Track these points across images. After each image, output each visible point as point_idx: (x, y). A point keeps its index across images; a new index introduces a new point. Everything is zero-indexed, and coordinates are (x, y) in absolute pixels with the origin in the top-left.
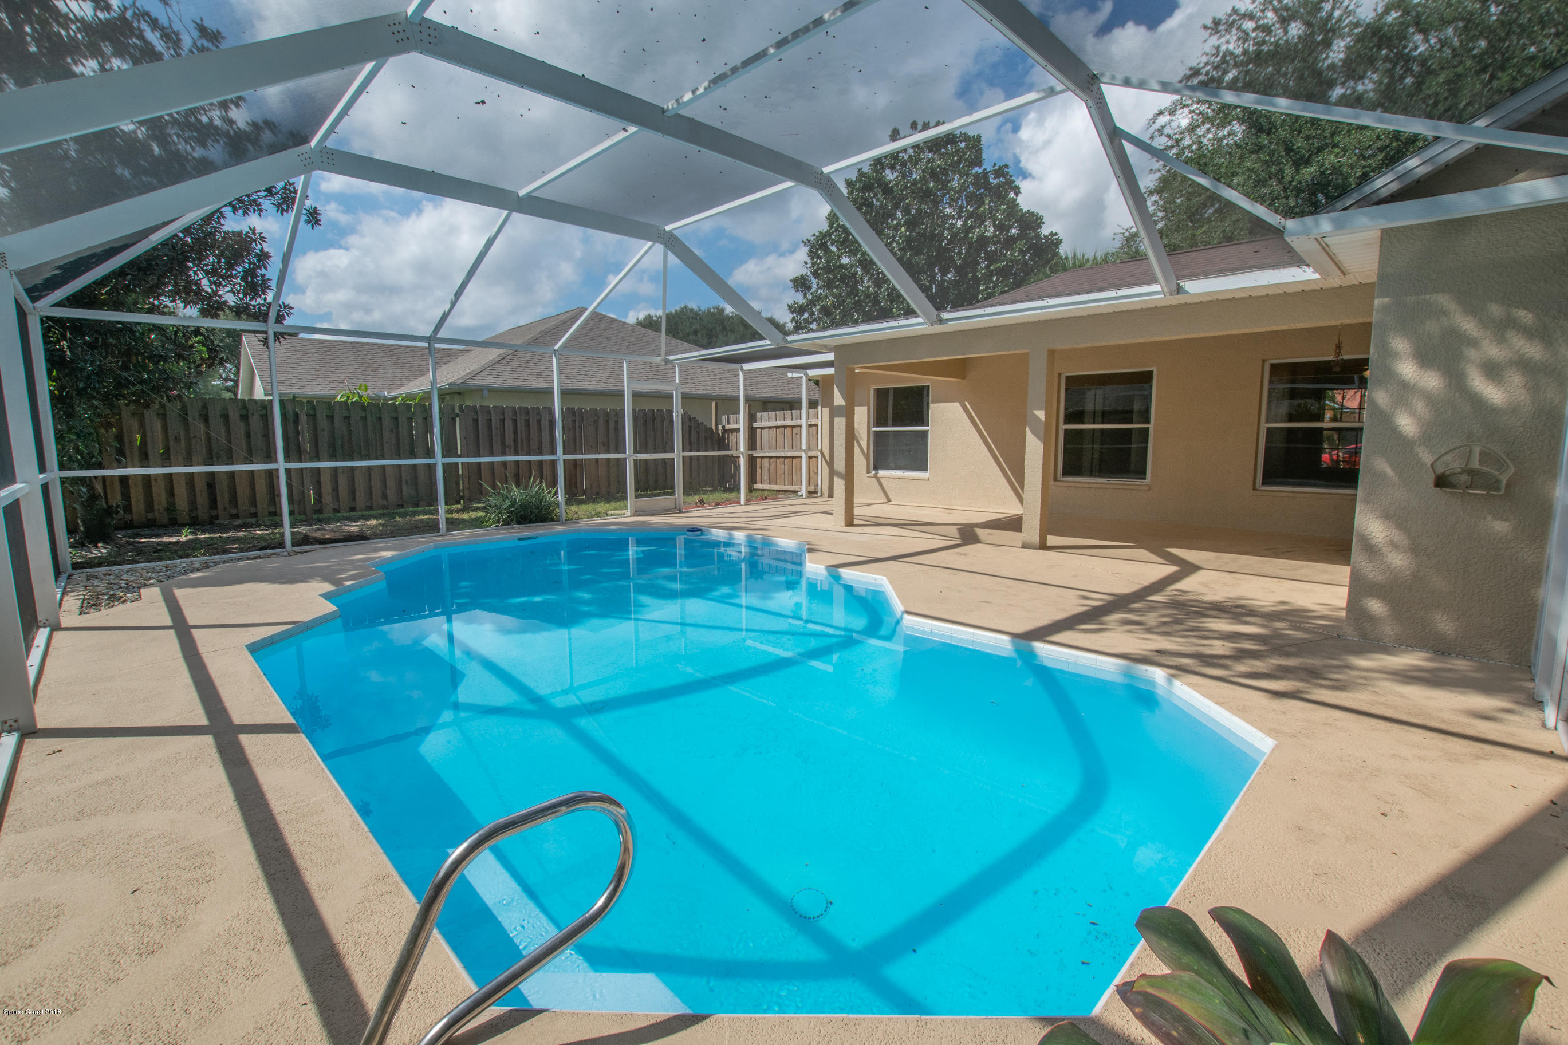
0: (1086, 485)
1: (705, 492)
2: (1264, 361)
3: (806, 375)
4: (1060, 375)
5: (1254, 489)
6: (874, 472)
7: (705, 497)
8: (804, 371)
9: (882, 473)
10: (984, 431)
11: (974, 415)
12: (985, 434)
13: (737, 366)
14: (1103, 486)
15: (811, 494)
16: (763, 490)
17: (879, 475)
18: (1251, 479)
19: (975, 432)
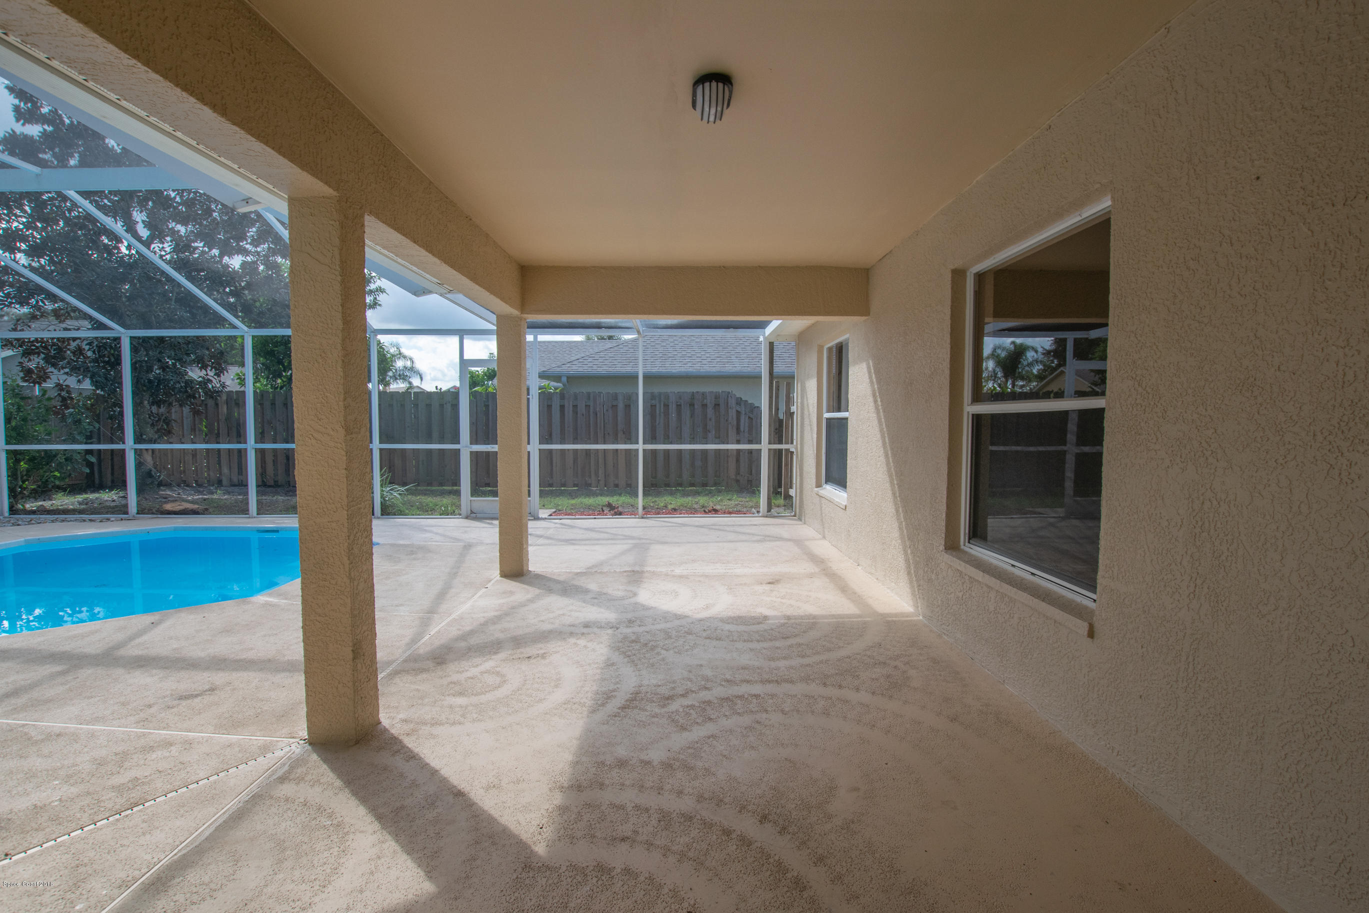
3: (764, 336)
6: (824, 486)
9: (828, 489)
10: (883, 419)
11: (876, 387)
12: (884, 424)
17: (821, 492)
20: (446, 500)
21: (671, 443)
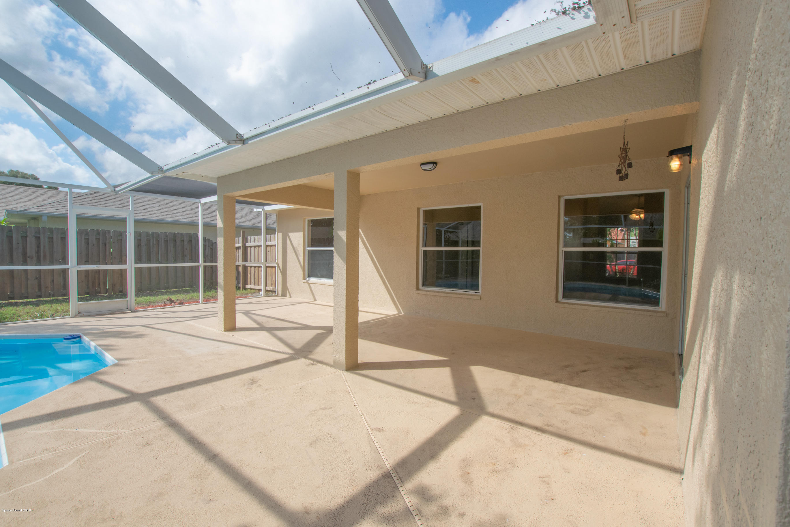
0: (437, 294)
1: (173, 293)
2: (559, 197)
3: (264, 210)
4: (418, 209)
5: (557, 301)
6: (308, 279)
7: (173, 297)
8: (262, 207)
9: (313, 280)
10: (371, 251)
11: (365, 239)
12: (372, 253)
13: (197, 200)
14: (449, 295)
15: (270, 293)
16: (251, 289)
17: (309, 282)
18: (554, 294)
19: (366, 252)
20: (60, 307)
21: (161, 263)
